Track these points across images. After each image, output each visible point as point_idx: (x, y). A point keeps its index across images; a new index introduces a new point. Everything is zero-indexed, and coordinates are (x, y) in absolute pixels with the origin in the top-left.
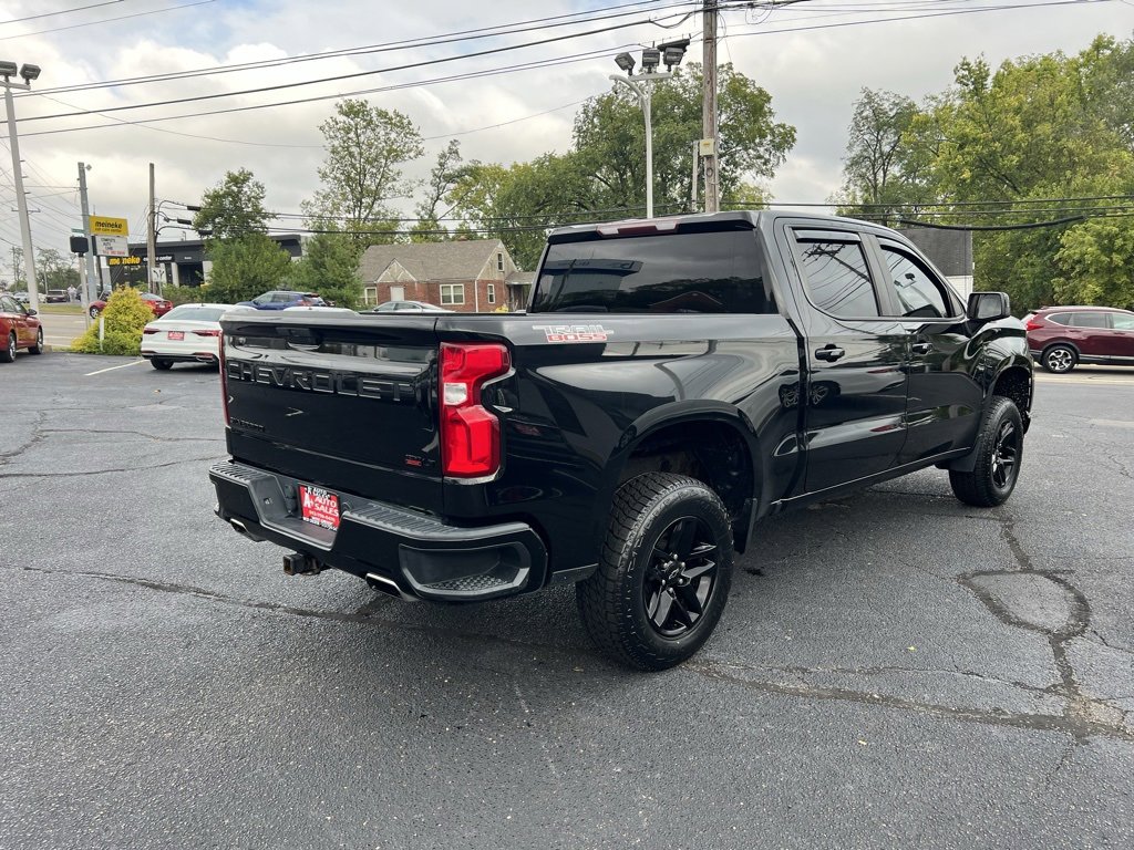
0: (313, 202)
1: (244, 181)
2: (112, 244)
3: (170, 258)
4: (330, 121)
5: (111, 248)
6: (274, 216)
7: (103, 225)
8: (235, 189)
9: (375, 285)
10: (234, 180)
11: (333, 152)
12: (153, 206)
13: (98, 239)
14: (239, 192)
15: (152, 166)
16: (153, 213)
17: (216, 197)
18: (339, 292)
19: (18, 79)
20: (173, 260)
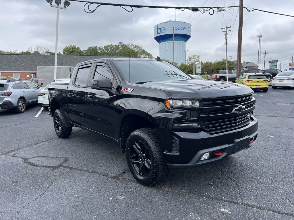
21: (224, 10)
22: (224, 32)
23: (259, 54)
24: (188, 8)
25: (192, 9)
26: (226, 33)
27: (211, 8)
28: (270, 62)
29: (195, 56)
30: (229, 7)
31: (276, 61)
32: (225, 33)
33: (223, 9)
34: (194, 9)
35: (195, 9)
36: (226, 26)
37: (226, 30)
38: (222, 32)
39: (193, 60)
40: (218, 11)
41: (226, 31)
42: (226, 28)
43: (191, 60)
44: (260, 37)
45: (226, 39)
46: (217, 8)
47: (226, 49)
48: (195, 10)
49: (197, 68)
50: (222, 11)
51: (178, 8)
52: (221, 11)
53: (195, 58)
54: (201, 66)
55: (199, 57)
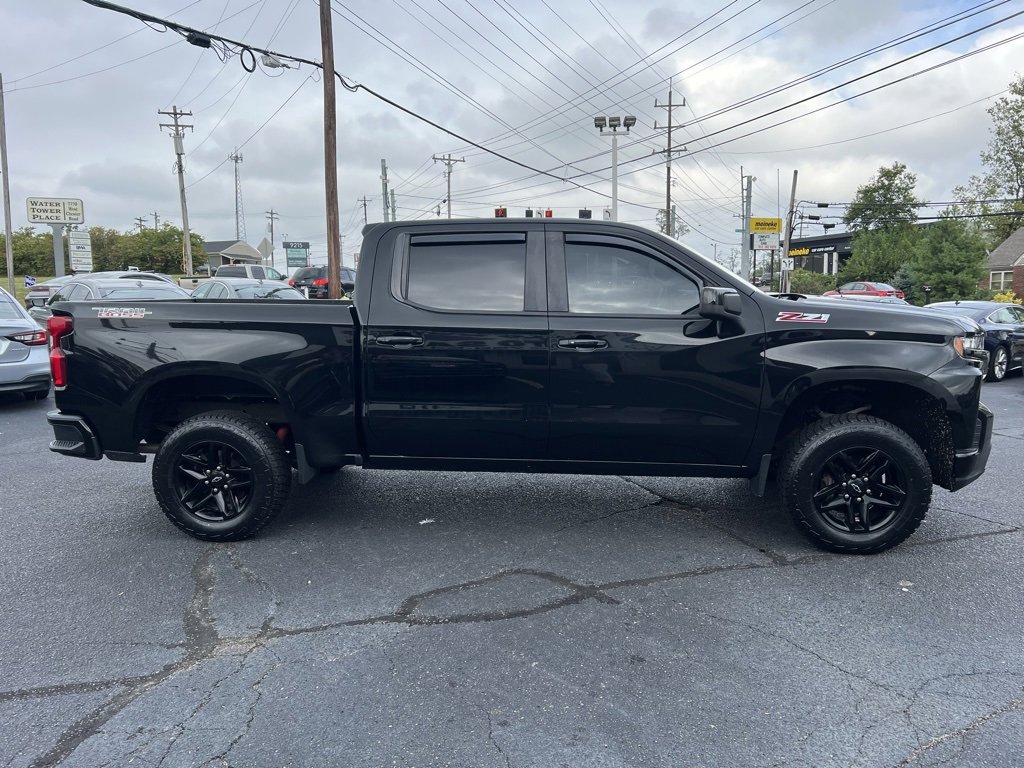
0: (966, 186)
1: (895, 175)
2: (767, 240)
3: (832, 249)
4: (1000, 102)
5: (765, 243)
6: (924, 205)
7: (761, 224)
8: (886, 182)
9: (1012, 269)
10: (886, 174)
11: (999, 134)
12: (792, 206)
13: (756, 236)
14: (890, 185)
15: (796, 172)
16: (791, 212)
17: (867, 193)
18: (954, 277)
19: (622, 129)
20: (835, 250)
21: (284, 65)
22: (168, 126)
23: (240, 218)
24: (174, 27)
25: (186, 34)
26: (177, 131)
27: (246, 48)
28: (287, 246)
29: (57, 201)
30: (297, 60)
31: (303, 244)
32: (172, 131)
33: (283, 61)
34: (197, 36)
35: (202, 37)
36: (174, 107)
37: (176, 121)
38: (161, 125)
39: (49, 215)
40: (266, 65)
41: (177, 126)
42: (175, 114)
43: (44, 215)
44: (236, 162)
45: (179, 155)
46: (265, 53)
47: (182, 191)
48: (200, 40)
49: (73, 248)
50: (278, 66)
51: (144, 18)
52: (273, 66)
53: (61, 208)
54: (89, 242)
55: (79, 207)
